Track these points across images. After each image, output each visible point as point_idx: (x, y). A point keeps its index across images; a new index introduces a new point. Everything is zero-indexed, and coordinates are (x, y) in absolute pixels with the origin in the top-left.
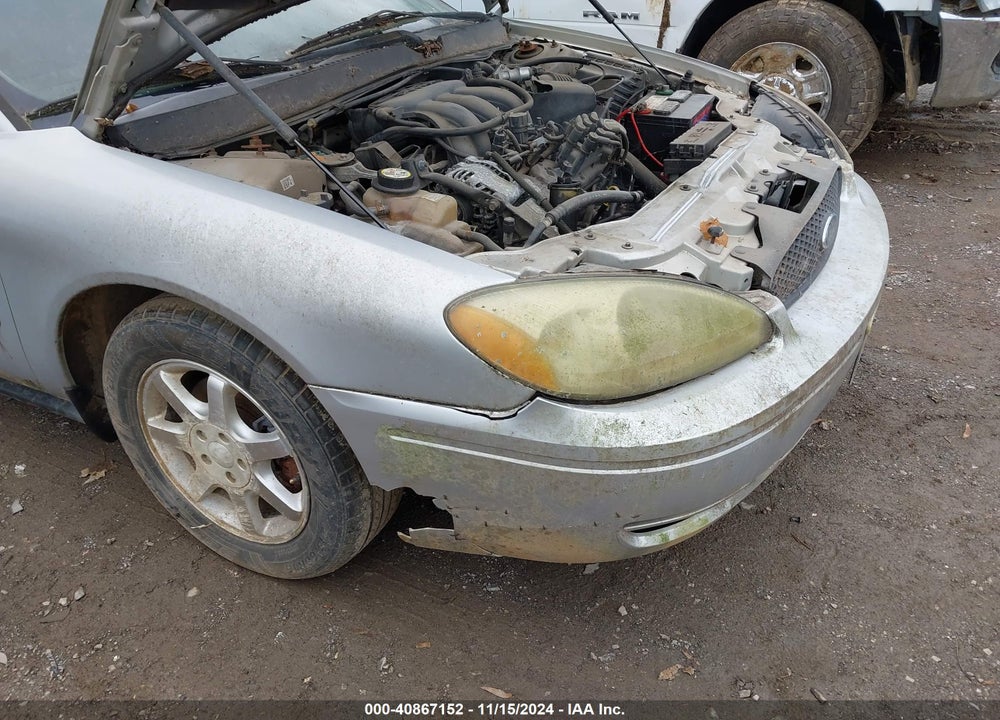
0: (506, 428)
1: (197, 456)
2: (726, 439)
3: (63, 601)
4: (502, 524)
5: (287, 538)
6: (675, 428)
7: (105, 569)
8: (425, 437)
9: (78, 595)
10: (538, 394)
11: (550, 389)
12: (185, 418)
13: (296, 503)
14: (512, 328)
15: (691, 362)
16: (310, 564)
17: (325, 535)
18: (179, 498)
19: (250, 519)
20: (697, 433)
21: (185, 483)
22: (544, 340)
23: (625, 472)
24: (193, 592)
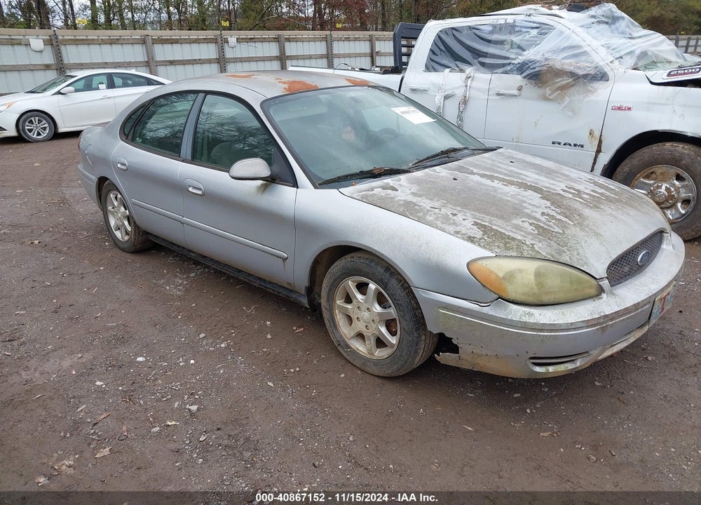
0: (486, 310)
1: (354, 317)
2: (573, 327)
3: (292, 370)
4: (479, 352)
5: (385, 357)
6: (552, 318)
7: (307, 362)
8: (453, 311)
9: (298, 369)
10: (499, 298)
11: (505, 296)
12: (354, 301)
13: (394, 340)
14: (492, 272)
15: (563, 296)
16: (395, 367)
17: (404, 353)
18: (341, 337)
19: (371, 349)
20: (561, 322)
21: (345, 330)
22: (504, 278)
23: (531, 333)
24: (343, 375)
